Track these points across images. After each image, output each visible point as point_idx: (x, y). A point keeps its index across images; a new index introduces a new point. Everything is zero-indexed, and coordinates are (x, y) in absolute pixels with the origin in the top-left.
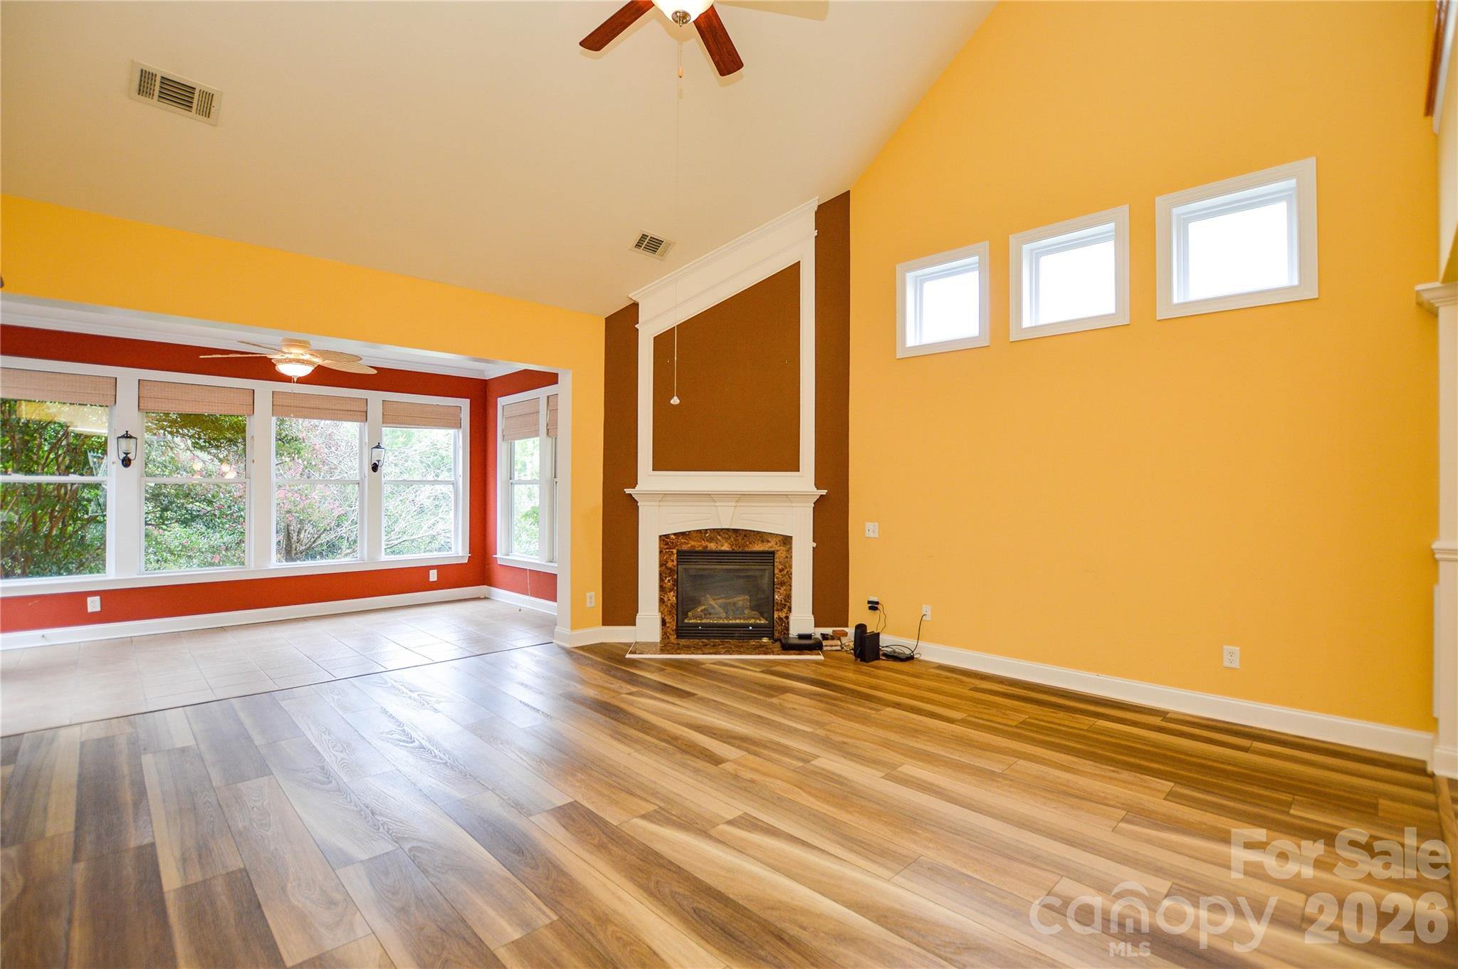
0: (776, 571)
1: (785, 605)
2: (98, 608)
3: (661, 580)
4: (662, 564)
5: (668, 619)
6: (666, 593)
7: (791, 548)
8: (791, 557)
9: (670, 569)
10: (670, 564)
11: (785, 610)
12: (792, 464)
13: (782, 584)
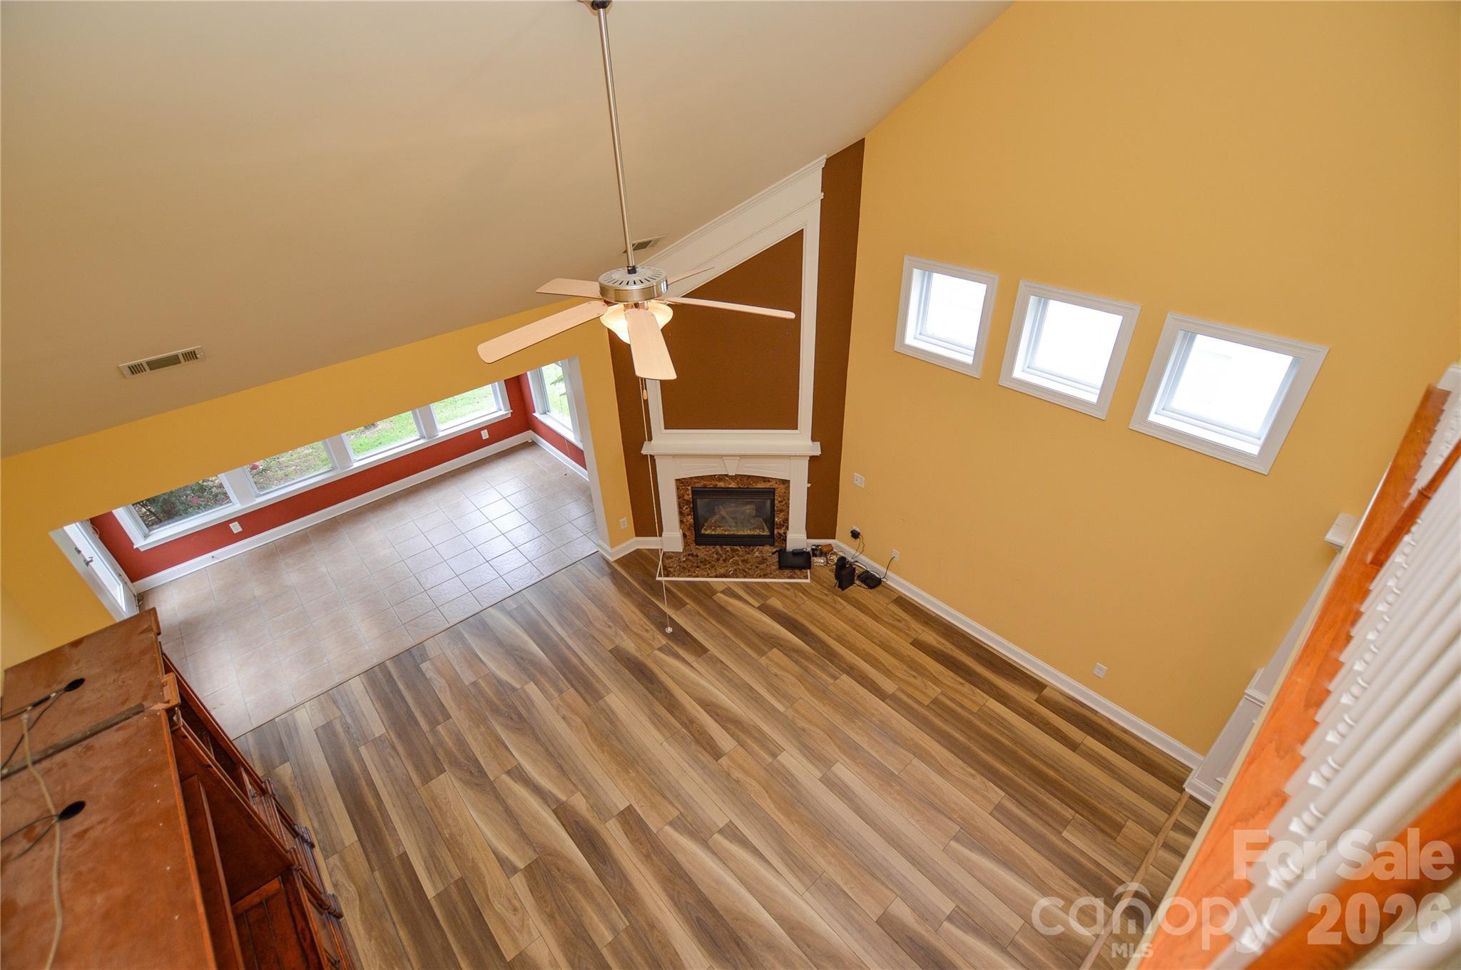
0: (776, 502)
1: (784, 525)
2: (240, 529)
3: (680, 507)
4: (680, 497)
5: (687, 533)
6: (684, 516)
7: (789, 486)
8: (789, 493)
9: (688, 501)
10: (686, 497)
11: (784, 528)
12: (793, 425)
13: (781, 511)
